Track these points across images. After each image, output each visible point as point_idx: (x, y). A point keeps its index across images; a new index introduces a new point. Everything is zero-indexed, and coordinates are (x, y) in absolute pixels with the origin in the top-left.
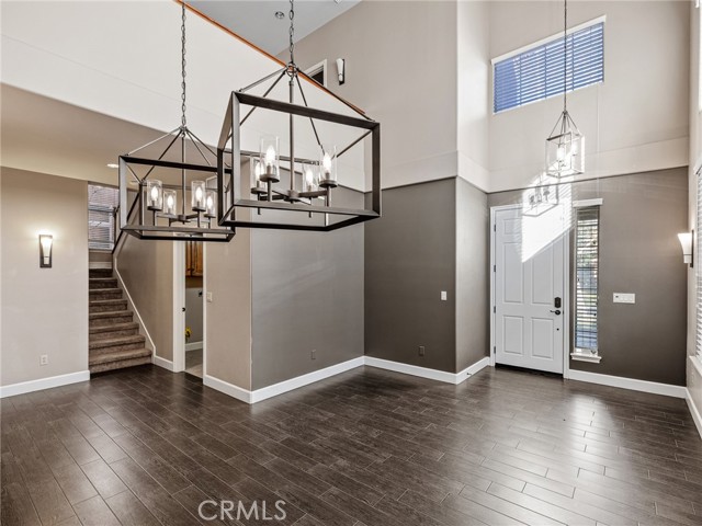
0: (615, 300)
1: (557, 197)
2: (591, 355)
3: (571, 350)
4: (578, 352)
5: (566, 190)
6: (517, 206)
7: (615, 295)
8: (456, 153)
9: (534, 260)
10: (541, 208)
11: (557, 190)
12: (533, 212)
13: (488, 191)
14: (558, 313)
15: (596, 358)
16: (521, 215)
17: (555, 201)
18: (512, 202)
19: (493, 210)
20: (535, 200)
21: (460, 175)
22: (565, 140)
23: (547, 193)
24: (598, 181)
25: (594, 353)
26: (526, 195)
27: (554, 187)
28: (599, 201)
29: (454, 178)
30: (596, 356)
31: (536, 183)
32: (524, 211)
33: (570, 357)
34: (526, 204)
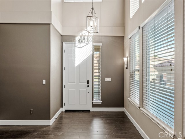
0: (106, 80)
1: (88, 41)
2: (98, 101)
3: (93, 100)
4: (95, 101)
5: (91, 38)
6: (73, 43)
7: (106, 78)
8: (51, 12)
9: (80, 66)
10: (82, 45)
11: (88, 38)
12: (79, 46)
13: (62, 35)
14: (88, 86)
15: (100, 102)
16: (75, 47)
17: (87, 43)
18: (71, 41)
19: (64, 43)
20: (80, 41)
21: (52, 23)
22: (92, 18)
23: (84, 39)
24: (101, 37)
25: (99, 100)
26: (77, 38)
27: (87, 37)
28: (101, 44)
29: (49, 24)
30: (100, 101)
31: (81, 34)
32: (76, 45)
33: (92, 103)
34: (77, 42)
